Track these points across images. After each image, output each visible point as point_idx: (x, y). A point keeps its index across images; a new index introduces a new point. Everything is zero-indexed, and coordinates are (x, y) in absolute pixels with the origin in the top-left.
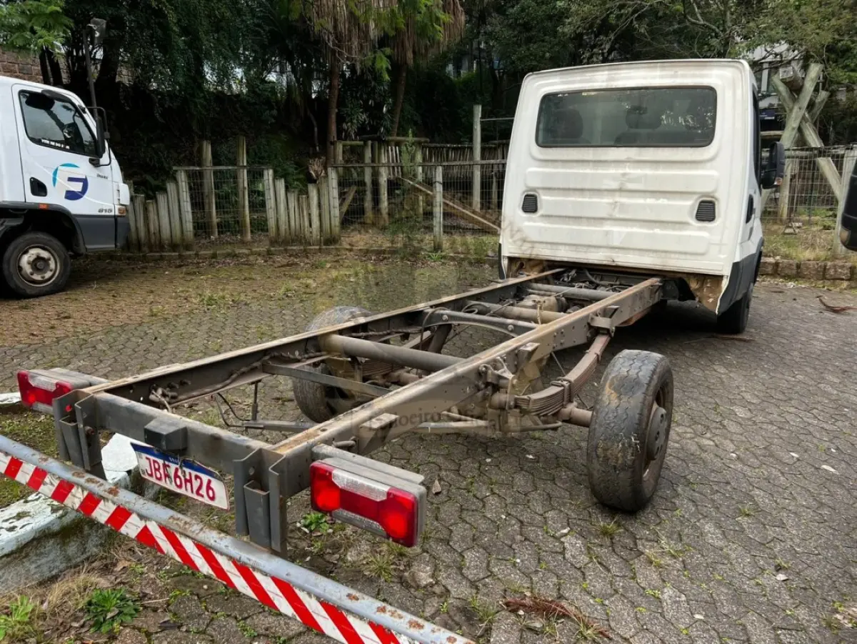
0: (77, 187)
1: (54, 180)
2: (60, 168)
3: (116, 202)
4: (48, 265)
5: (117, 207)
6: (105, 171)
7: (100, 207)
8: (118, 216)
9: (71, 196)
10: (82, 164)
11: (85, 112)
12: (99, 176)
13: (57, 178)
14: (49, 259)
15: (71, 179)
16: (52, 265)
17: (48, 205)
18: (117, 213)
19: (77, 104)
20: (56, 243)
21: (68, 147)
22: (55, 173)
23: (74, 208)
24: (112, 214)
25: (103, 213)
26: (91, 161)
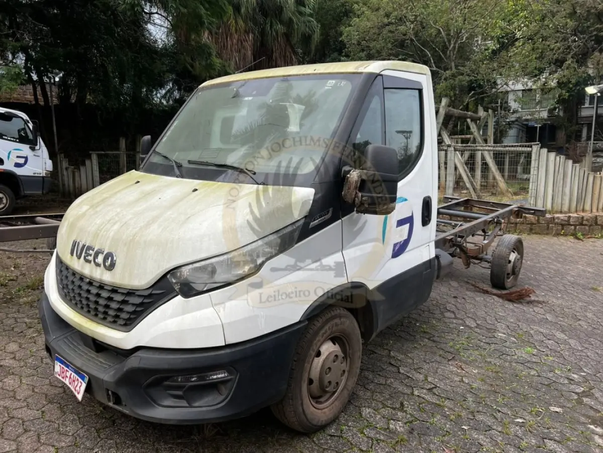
0: (22, 161)
1: (9, 157)
2: (12, 151)
3: (44, 169)
4: (2, 201)
5: (45, 172)
6: (39, 153)
7: (35, 172)
8: (45, 177)
9: (18, 165)
10: (25, 149)
11: (29, 122)
12: (34, 155)
13: (10, 156)
14: (3, 198)
15: (18, 157)
16: (5, 201)
17: (4, 170)
18: (44, 175)
19: (25, 118)
20: (8, 190)
21: (18, 140)
22: (9, 154)
23: (19, 171)
24: (41, 175)
25: (36, 175)
26: (30, 148)
